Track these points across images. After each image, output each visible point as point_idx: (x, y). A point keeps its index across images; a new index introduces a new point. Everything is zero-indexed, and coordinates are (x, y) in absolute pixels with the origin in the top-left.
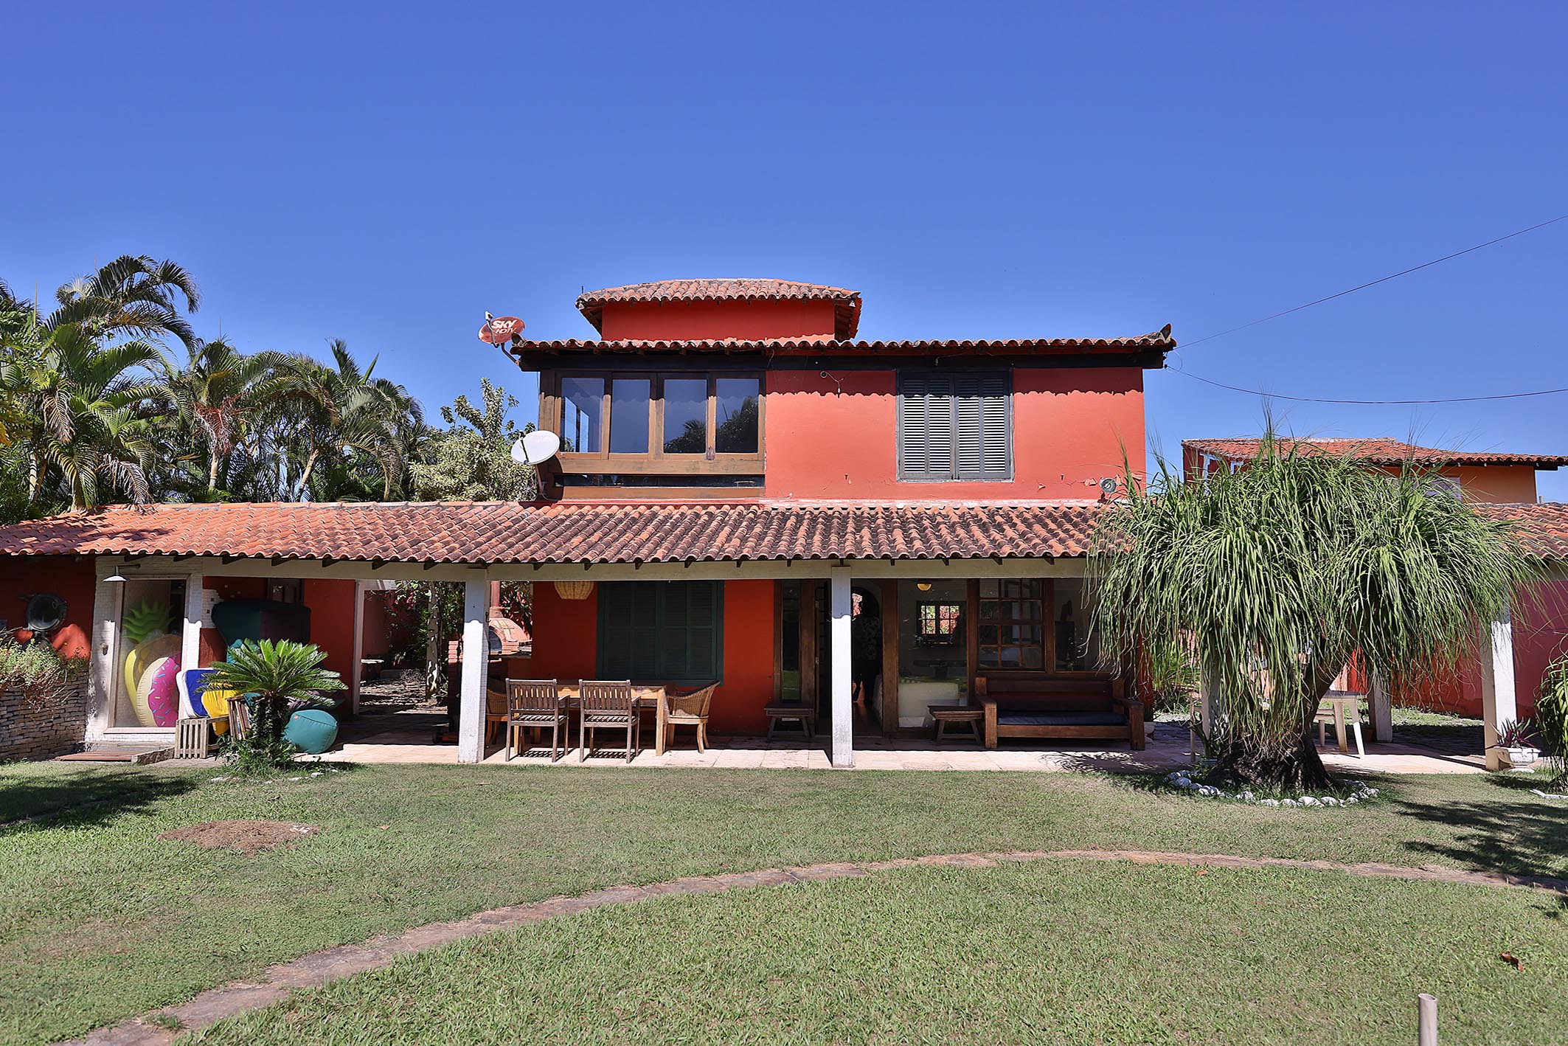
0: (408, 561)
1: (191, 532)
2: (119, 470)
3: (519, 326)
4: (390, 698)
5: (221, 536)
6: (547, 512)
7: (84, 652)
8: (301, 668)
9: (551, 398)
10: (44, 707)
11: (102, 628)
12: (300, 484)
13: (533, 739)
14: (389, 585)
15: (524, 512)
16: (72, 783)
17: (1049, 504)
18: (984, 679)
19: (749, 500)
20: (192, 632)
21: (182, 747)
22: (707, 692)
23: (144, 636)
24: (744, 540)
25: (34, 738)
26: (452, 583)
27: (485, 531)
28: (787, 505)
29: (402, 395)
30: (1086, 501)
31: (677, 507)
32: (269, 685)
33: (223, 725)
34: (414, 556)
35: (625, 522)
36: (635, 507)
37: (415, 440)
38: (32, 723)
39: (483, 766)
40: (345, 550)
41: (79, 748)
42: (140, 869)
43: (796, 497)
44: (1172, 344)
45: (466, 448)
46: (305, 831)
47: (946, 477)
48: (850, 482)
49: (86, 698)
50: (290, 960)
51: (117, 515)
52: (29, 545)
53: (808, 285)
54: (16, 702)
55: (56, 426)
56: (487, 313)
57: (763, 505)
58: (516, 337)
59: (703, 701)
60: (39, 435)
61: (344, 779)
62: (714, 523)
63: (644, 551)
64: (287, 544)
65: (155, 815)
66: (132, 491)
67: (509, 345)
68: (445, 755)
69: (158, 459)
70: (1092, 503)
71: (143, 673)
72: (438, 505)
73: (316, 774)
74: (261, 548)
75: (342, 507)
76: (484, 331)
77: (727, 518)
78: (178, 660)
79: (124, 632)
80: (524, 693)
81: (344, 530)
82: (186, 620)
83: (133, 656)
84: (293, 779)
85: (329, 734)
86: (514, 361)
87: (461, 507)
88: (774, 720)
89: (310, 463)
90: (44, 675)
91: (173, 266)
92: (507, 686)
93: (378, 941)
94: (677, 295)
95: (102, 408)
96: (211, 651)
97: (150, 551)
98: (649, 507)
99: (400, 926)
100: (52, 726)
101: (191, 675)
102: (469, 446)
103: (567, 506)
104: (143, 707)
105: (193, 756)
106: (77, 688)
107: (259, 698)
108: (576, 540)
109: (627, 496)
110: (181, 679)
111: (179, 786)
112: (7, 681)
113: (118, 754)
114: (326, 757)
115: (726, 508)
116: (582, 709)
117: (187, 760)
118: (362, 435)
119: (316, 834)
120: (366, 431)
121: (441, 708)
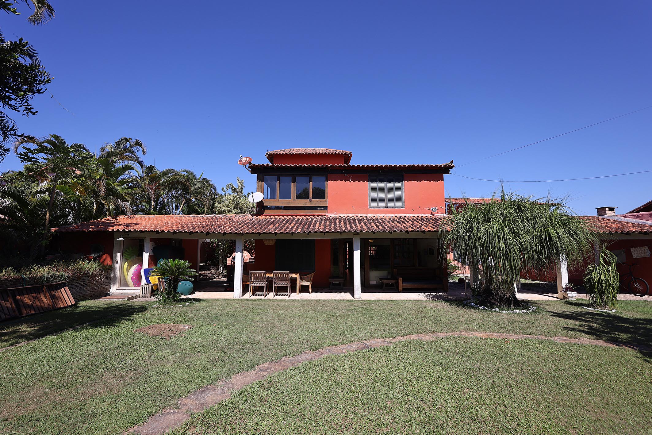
0: (218, 233)
1: (146, 224)
2: (122, 204)
3: (250, 160)
4: (207, 275)
5: (156, 225)
6: (260, 218)
7: (109, 263)
8: (183, 268)
9: (261, 182)
10: (96, 281)
11: (116, 256)
12: (180, 210)
13: (257, 290)
14: (208, 241)
15: (253, 218)
16: (105, 308)
17: (416, 215)
18: (396, 270)
19: (323, 214)
20: (146, 256)
21: (142, 294)
22: (312, 275)
23: (130, 258)
24: (325, 226)
25: (93, 292)
26: (227, 240)
27: (241, 224)
28: (335, 216)
29: (210, 183)
30: (427, 214)
31: (300, 216)
32: (172, 274)
33: (156, 286)
34: (220, 231)
35: (285, 221)
36: (287, 216)
37: (215, 197)
38: (92, 287)
39: (242, 300)
40: (197, 229)
41: (108, 294)
42: (127, 347)
43: (338, 213)
44: (453, 166)
45: (232, 198)
46: (187, 328)
47: (384, 207)
48: (354, 209)
49: (110, 278)
50: (188, 395)
51: (122, 219)
52: (92, 228)
53: (335, 150)
54: (86, 280)
55: (100, 190)
56: (241, 155)
57: (327, 216)
58: (250, 163)
59: (311, 277)
60: (96, 194)
61: (197, 305)
62: (314, 221)
63: (294, 230)
64: (177, 227)
65: (133, 321)
66: (126, 211)
67: (248, 166)
68: (228, 295)
69: (135, 201)
70: (429, 215)
71: (130, 269)
72: (225, 216)
73: (188, 303)
74: (169, 229)
75: (194, 216)
76: (240, 161)
77: (317, 220)
78: (141, 265)
79: (124, 256)
80: (255, 275)
81: (196, 223)
82: (144, 252)
83: (126, 264)
84: (180, 306)
85: (191, 289)
86: (249, 171)
87: (232, 216)
88: (332, 283)
89: (183, 204)
90: (96, 271)
91: (138, 140)
92: (250, 273)
93: (222, 382)
94: (297, 152)
95: (117, 185)
96: (152, 262)
97: (132, 230)
98: (292, 216)
99: (230, 374)
100: (99, 288)
101: (146, 270)
102: (233, 198)
103: (266, 216)
104: (130, 281)
105: (146, 297)
106: (108, 275)
107: (169, 278)
108: (271, 226)
109: (285, 212)
110: (142, 272)
111: (142, 309)
112: (83, 273)
113: (121, 296)
114: (191, 297)
115: (316, 216)
116: (274, 280)
117: (144, 298)
118: (198, 195)
119: (191, 329)
120: (200, 194)
121: (224, 279)
